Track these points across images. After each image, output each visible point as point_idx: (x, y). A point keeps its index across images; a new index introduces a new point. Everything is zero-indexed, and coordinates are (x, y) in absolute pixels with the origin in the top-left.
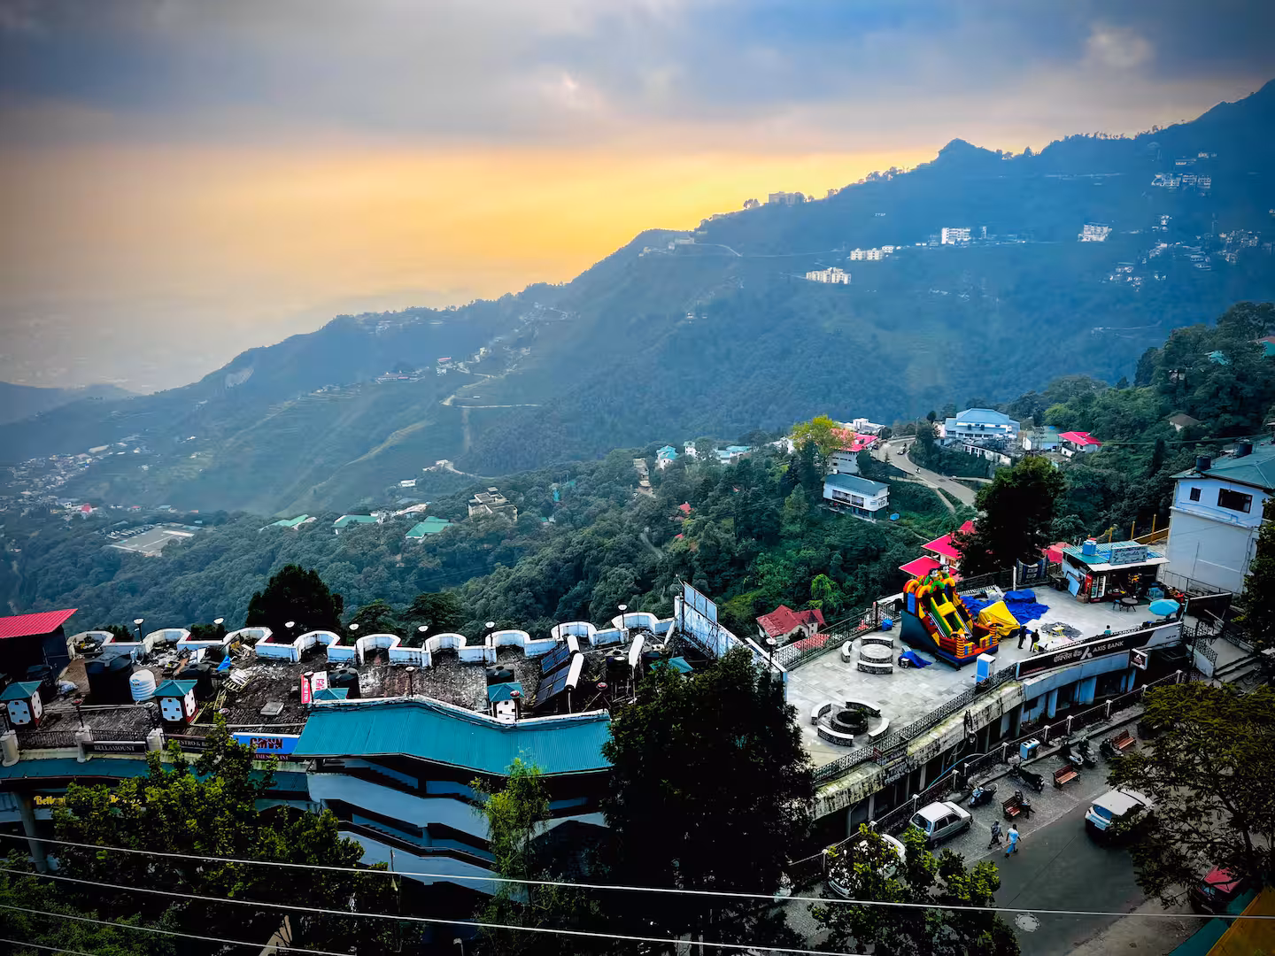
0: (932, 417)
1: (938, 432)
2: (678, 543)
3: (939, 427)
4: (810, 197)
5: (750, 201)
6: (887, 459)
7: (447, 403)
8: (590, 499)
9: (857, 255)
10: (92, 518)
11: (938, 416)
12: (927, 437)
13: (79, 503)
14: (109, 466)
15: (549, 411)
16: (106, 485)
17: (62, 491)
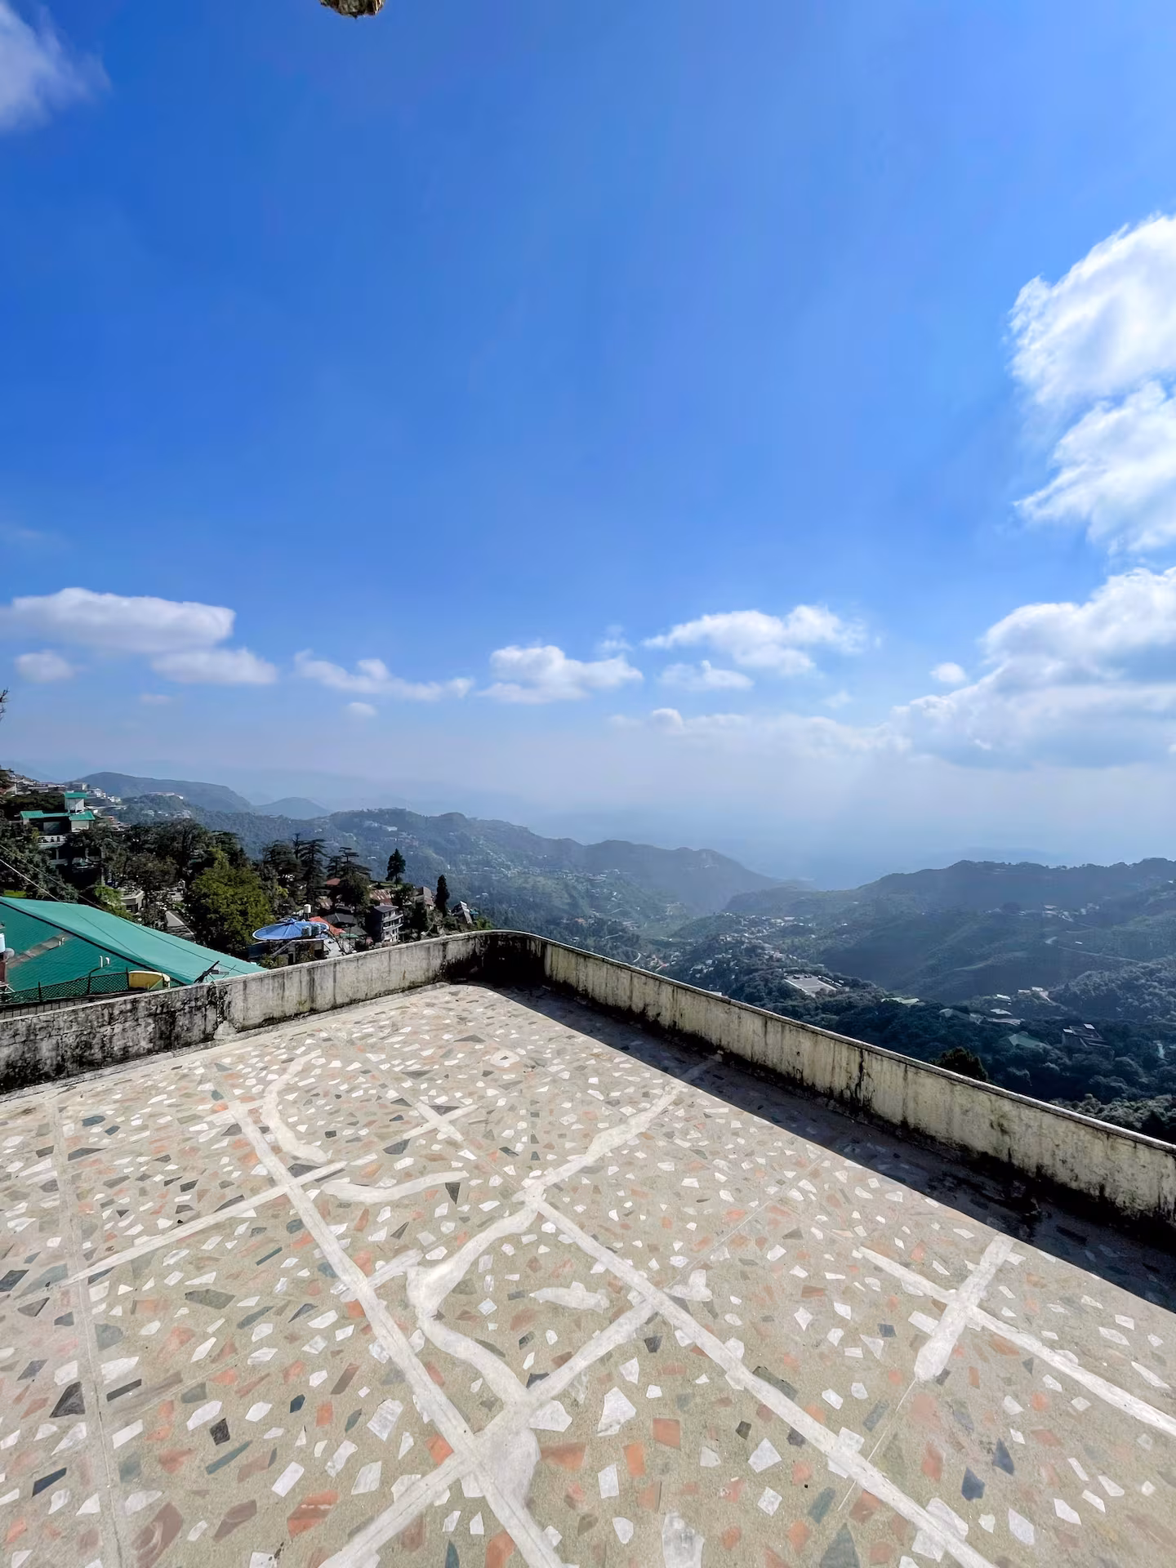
13: (774, 949)
14: (795, 931)
15: (1159, 971)
16: (788, 941)
17: (766, 939)
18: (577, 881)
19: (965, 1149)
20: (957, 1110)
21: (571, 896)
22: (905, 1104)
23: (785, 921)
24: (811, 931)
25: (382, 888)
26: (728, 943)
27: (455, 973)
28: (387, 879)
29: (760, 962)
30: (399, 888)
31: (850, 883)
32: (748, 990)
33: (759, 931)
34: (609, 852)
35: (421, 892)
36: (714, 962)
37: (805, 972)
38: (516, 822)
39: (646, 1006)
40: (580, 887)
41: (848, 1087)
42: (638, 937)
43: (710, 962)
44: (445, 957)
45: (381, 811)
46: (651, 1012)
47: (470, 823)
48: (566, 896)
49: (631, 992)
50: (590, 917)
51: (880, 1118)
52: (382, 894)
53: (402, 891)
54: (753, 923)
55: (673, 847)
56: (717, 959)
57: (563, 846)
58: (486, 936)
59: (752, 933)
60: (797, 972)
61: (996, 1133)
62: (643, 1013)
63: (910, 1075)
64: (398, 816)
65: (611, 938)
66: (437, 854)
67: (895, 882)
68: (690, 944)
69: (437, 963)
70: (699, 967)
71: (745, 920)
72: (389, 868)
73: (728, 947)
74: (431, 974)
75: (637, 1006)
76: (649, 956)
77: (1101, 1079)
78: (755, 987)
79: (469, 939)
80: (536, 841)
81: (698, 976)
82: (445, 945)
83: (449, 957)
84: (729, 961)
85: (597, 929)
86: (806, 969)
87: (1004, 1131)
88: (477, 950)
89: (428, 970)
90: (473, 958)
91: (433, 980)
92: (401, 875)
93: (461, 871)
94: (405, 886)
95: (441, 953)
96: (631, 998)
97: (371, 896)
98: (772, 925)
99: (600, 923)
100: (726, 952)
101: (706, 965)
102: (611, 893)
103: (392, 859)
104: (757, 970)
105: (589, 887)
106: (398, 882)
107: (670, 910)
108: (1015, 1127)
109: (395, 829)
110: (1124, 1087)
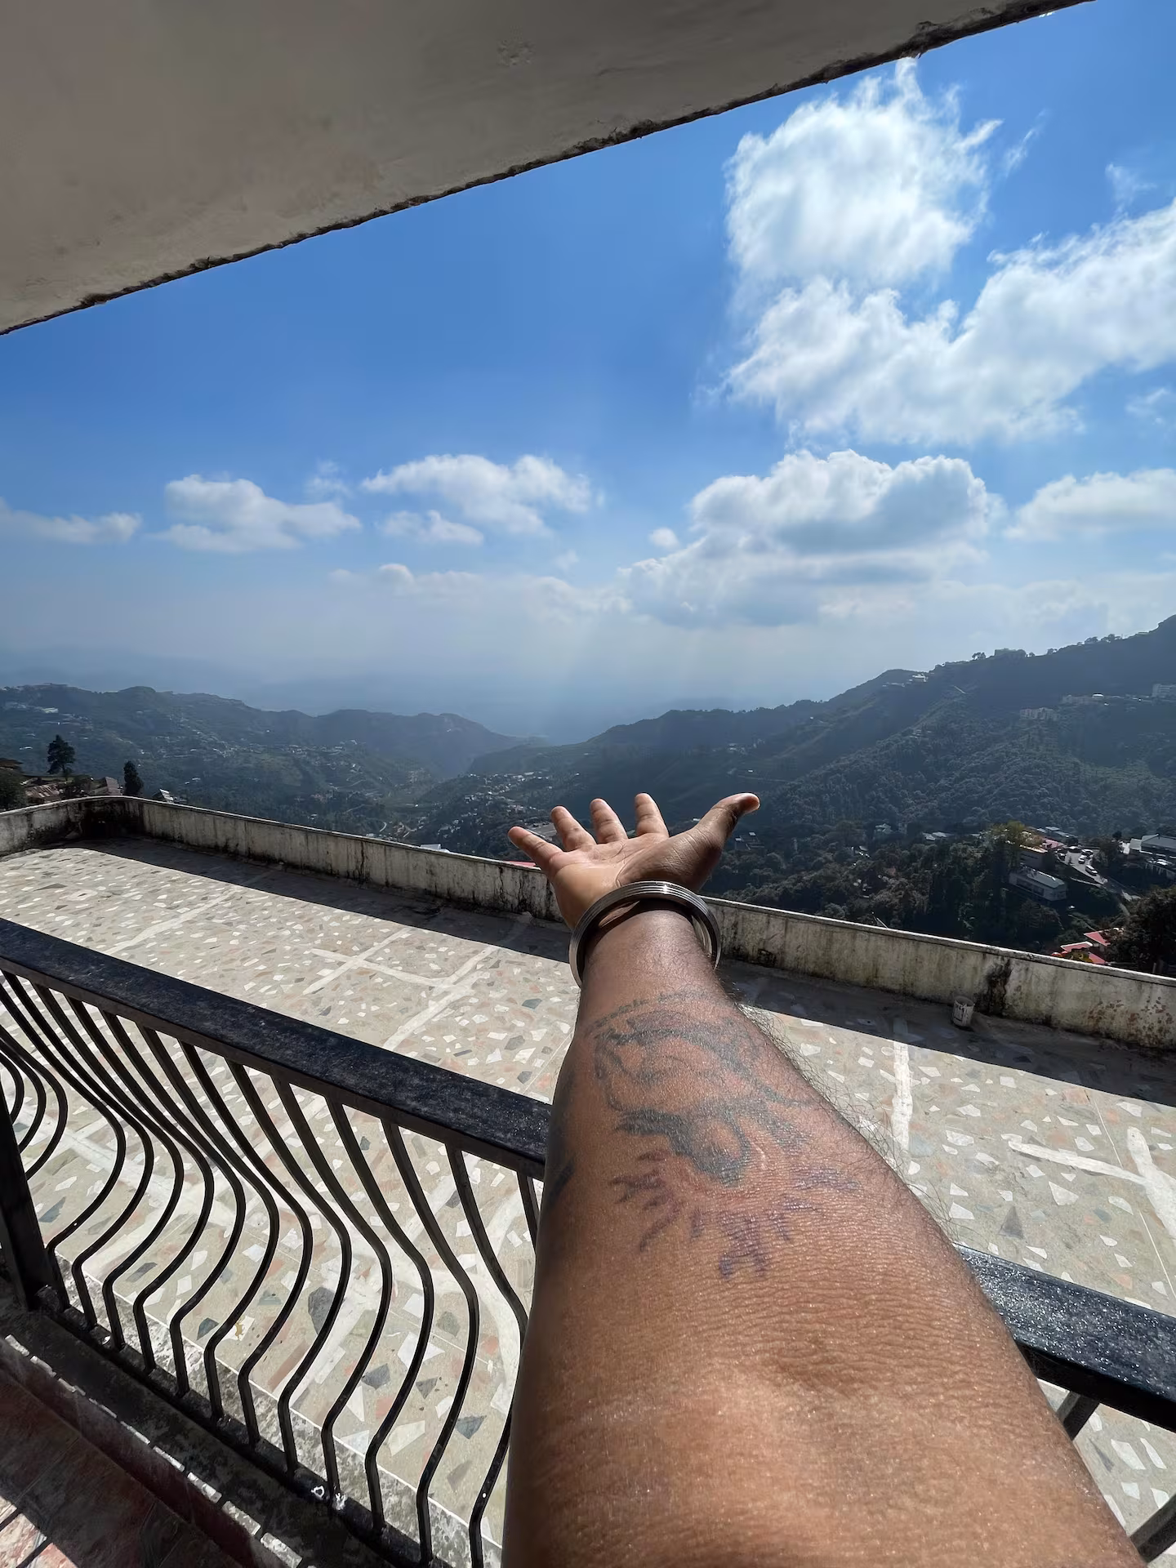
0: (1118, 836)
1: (1122, 849)
2: (883, 896)
3: (1124, 845)
4: (1031, 654)
5: (979, 654)
6: (1070, 862)
7: (730, 773)
8: (820, 852)
9: (1068, 699)
10: (520, 812)
11: (1123, 836)
12: (1112, 851)
13: (515, 803)
14: (532, 784)
15: (799, 786)
16: (529, 795)
17: (508, 795)
18: (309, 755)
19: (416, 889)
20: (411, 867)
21: (305, 773)
22: (387, 872)
23: (525, 776)
24: (549, 783)
25: (45, 783)
26: (472, 802)
27: (47, 839)
28: (50, 771)
29: (502, 817)
30: (70, 780)
31: (583, 738)
32: (492, 843)
33: (501, 789)
34: (342, 722)
35: (104, 783)
36: (460, 822)
37: (543, 820)
38: (226, 694)
39: (228, 840)
40: (313, 762)
41: (357, 868)
42: (382, 806)
43: (457, 822)
44: (31, 826)
45: (27, 689)
46: (232, 845)
47: (161, 699)
48: (298, 773)
49: (216, 830)
50: (328, 792)
51: (375, 883)
52: (45, 790)
53: (73, 784)
54: (497, 781)
55: (412, 713)
56: (463, 819)
57: (289, 719)
58: (80, 803)
59: (496, 791)
60: (538, 821)
61: (429, 876)
62: (226, 846)
63: (387, 851)
64: (57, 694)
65: (354, 811)
66: (122, 737)
67: (619, 733)
68: (437, 807)
69: (22, 832)
70: (447, 828)
71: (488, 779)
72: (50, 759)
73: (473, 806)
74: (16, 842)
75: (221, 841)
76: (396, 824)
77: (757, 871)
78: (499, 839)
79: (58, 807)
80: (253, 714)
81: (445, 836)
82: (29, 815)
83: (37, 825)
84: (474, 819)
85: (337, 802)
86: (545, 817)
87: (432, 874)
88: (71, 817)
89: (12, 839)
90: (68, 825)
91: (21, 848)
92: (68, 766)
93: (160, 756)
94: (76, 778)
95: (26, 823)
96: (216, 836)
97: (29, 794)
98: (514, 781)
99: (339, 797)
100: (472, 811)
101: (453, 825)
102: (350, 765)
103: (53, 747)
104: (501, 824)
105: (324, 761)
106: (66, 774)
107: (414, 776)
108: (437, 870)
109: (53, 710)
110: (771, 874)
